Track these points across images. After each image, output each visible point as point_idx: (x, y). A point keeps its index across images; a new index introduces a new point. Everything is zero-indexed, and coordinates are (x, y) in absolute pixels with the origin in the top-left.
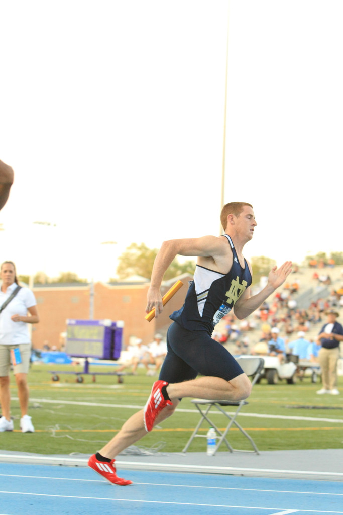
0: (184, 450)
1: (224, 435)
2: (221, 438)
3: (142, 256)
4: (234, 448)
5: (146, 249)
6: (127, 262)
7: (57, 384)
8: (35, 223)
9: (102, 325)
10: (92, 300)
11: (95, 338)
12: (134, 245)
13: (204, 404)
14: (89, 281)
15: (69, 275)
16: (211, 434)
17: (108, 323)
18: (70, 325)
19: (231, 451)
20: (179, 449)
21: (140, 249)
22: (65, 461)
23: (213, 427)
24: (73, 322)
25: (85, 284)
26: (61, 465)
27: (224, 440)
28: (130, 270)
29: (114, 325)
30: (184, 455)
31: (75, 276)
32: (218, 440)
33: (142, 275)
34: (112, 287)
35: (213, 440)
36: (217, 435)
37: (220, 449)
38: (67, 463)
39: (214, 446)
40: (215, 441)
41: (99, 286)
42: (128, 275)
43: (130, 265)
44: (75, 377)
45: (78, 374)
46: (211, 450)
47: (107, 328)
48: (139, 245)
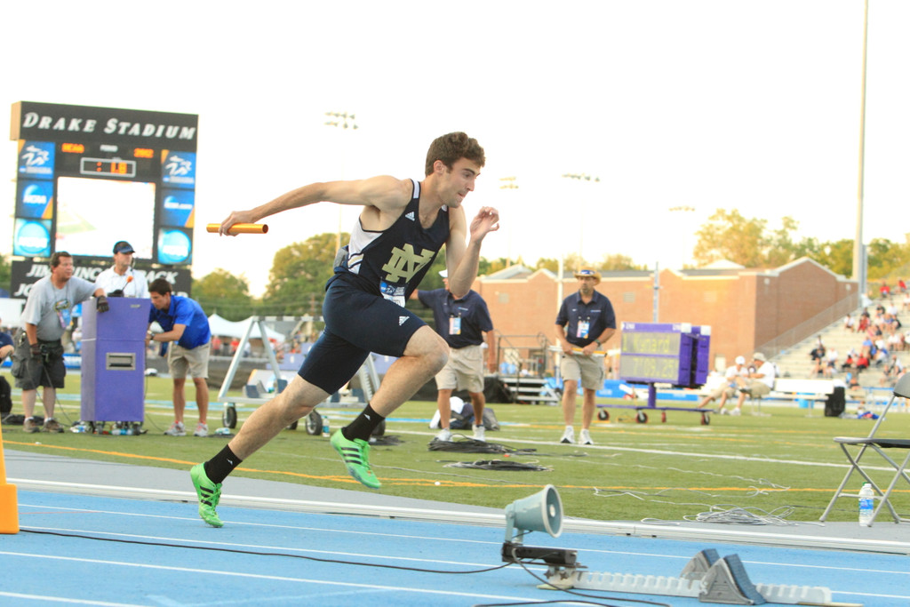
0: (821, 518)
1: (885, 495)
2: (882, 499)
3: (734, 230)
4: (901, 516)
5: (741, 219)
6: (710, 239)
7: (606, 424)
8: (566, 176)
9: (677, 331)
10: (656, 297)
11: (666, 352)
12: (721, 212)
13: (854, 444)
14: (650, 268)
15: (619, 258)
16: (866, 492)
17: (686, 328)
18: (625, 330)
19: (897, 522)
20: (815, 517)
21: (729, 218)
22: (635, 528)
23: (869, 482)
24: (632, 326)
25: (646, 272)
26: (629, 534)
27: (886, 502)
28: (715, 252)
29: (696, 331)
30: (823, 525)
31: (629, 260)
32: (877, 502)
33: (734, 261)
34: (686, 278)
35: (868, 501)
36: (875, 495)
37: (878, 518)
38: (637, 532)
39: (871, 511)
40: (872, 503)
41: (666, 275)
42: (711, 259)
43: (714, 244)
44: (634, 414)
45: (639, 409)
46: (865, 518)
47: (683, 335)
48: (729, 213)
